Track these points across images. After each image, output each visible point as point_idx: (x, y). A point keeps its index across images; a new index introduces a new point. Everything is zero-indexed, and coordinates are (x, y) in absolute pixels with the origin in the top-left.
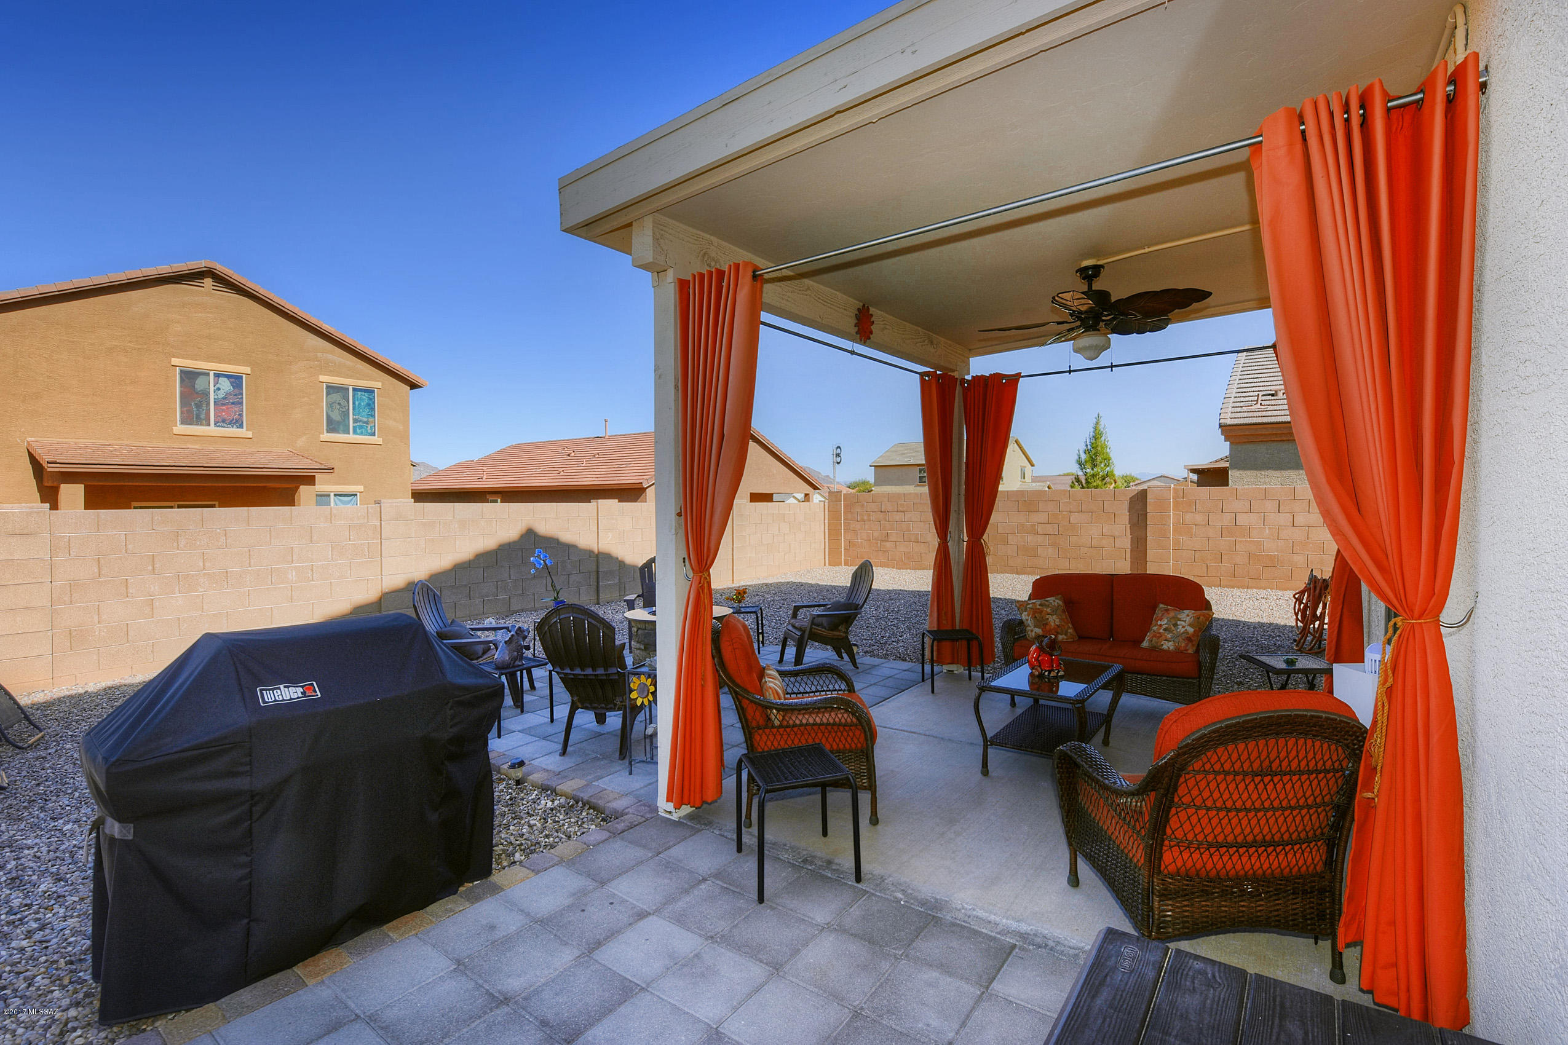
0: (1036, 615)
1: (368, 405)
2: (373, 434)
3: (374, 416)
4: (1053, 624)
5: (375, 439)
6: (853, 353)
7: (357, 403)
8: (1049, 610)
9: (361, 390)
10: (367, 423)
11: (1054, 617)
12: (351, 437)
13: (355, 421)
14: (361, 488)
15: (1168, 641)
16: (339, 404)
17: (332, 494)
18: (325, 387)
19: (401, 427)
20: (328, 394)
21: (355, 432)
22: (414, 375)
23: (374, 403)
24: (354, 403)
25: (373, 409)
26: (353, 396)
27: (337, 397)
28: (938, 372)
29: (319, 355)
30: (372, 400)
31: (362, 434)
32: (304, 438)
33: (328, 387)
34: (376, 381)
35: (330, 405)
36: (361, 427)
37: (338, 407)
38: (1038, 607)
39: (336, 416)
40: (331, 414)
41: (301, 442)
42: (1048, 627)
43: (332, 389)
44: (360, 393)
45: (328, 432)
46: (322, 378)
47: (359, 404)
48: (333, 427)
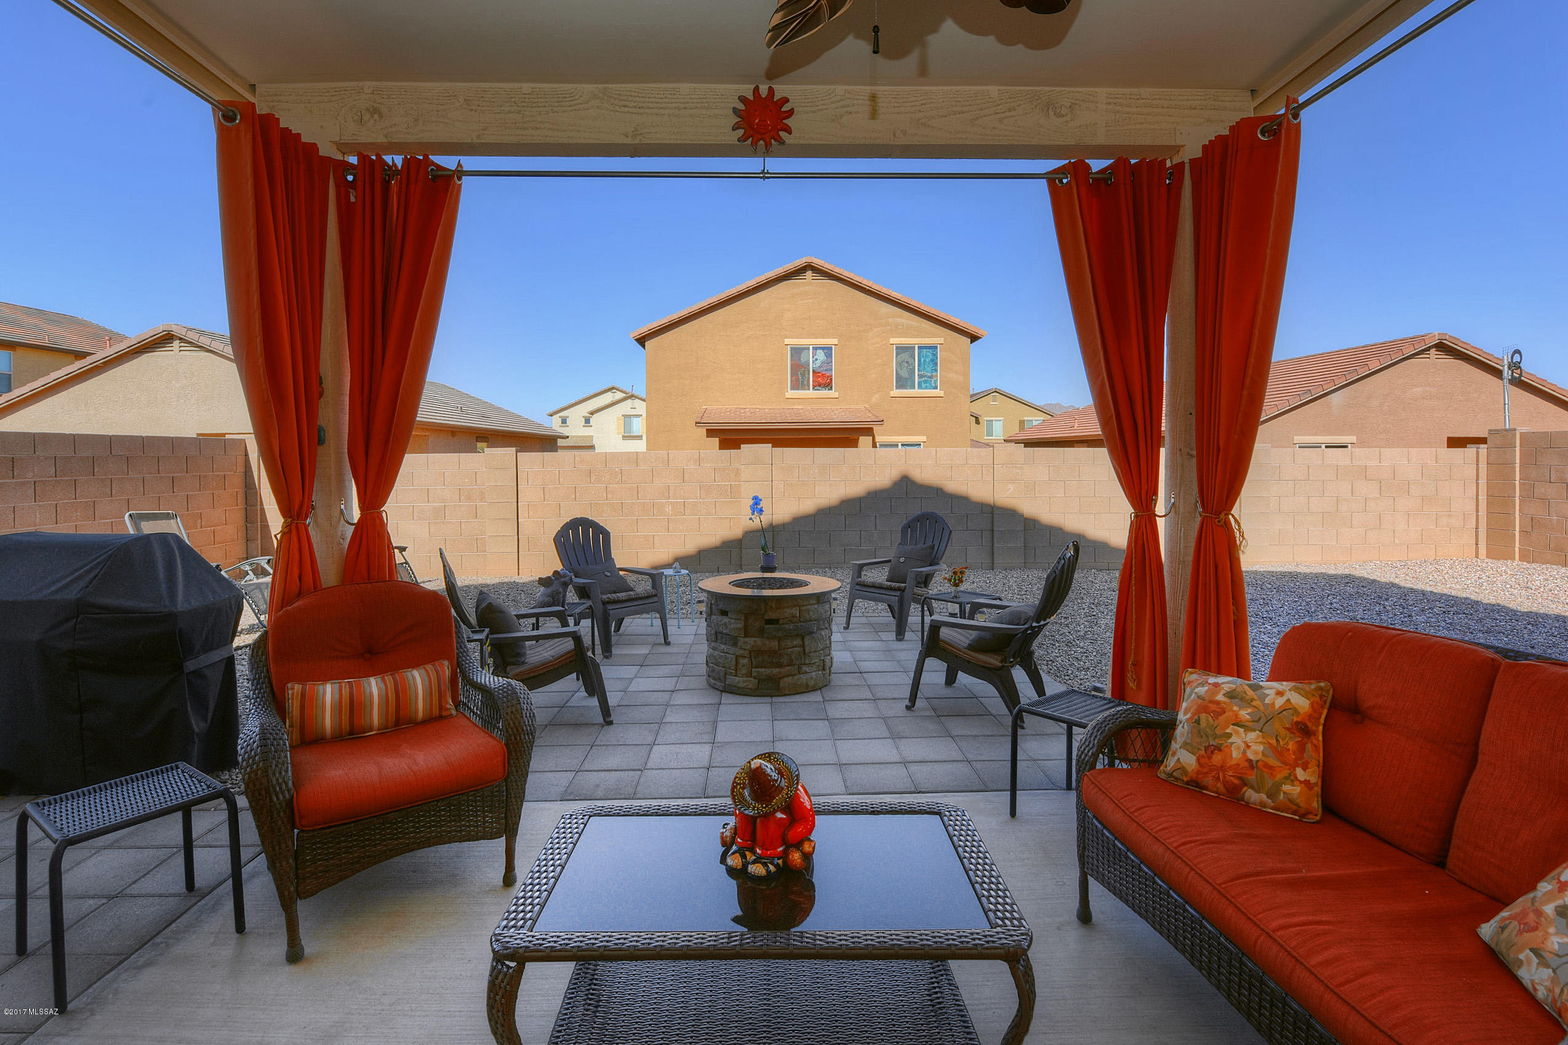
1: (932, 360)
2: (936, 388)
3: (936, 370)
4: (1235, 754)
5: (937, 392)
6: (764, 175)
7: (922, 360)
8: (1245, 714)
9: (926, 348)
10: (931, 377)
11: (1252, 736)
12: (916, 392)
13: (920, 376)
14: (924, 438)
15: (1544, 962)
16: (907, 362)
17: (900, 444)
18: (895, 348)
19: (961, 379)
20: (897, 354)
21: (920, 387)
22: (972, 328)
23: (937, 358)
24: (919, 360)
25: (936, 364)
26: (919, 354)
27: (905, 356)
29: (890, 320)
30: (935, 355)
31: (926, 388)
32: (877, 396)
33: (897, 348)
34: (938, 337)
35: (899, 364)
36: (926, 382)
37: (906, 365)
38: (1220, 697)
39: (904, 374)
40: (899, 371)
41: (875, 399)
42: (1217, 758)
43: (901, 349)
44: (925, 350)
45: (897, 388)
46: (892, 341)
47: (925, 361)
48: (902, 383)
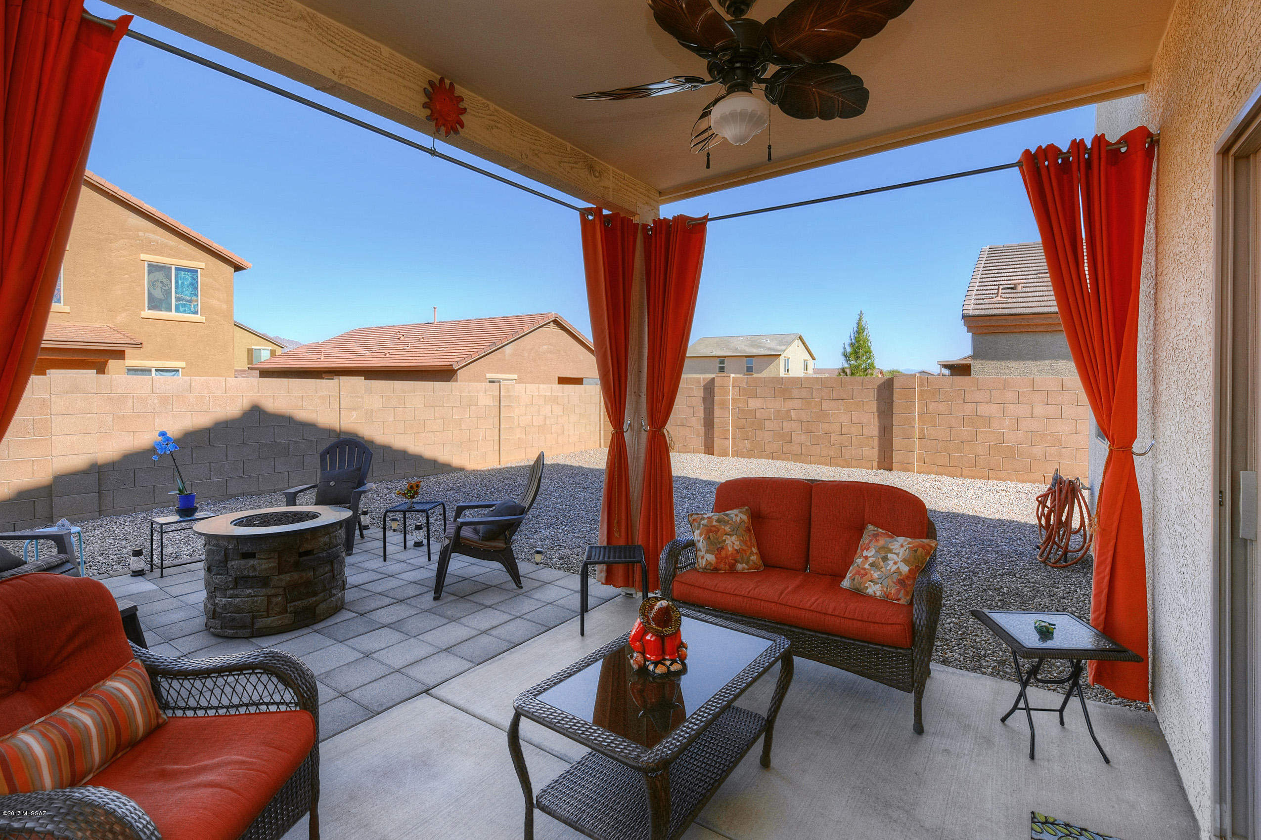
0: (711, 534)
1: (192, 284)
2: (196, 313)
3: (197, 295)
5: (198, 318)
6: (433, 152)
7: (180, 282)
8: (727, 529)
9: (184, 270)
10: (190, 301)
12: (173, 315)
13: (178, 299)
14: (182, 364)
15: (876, 583)
16: (162, 282)
17: (153, 369)
18: (146, 265)
19: (224, 306)
20: (149, 273)
21: (177, 310)
22: (237, 258)
23: (197, 282)
24: (177, 282)
25: (196, 289)
26: (176, 275)
27: (159, 276)
28: (605, 212)
29: (141, 234)
30: (195, 279)
31: (185, 312)
32: (124, 315)
33: (149, 265)
34: (200, 262)
35: (152, 284)
36: (184, 305)
37: (160, 285)
39: (158, 293)
40: (152, 291)
41: (121, 318)
43: (153, 268)
44: (183, 273)
45: (149, 308)
46: (143, 256)
47: (183, 283)
48: (154, 304)
